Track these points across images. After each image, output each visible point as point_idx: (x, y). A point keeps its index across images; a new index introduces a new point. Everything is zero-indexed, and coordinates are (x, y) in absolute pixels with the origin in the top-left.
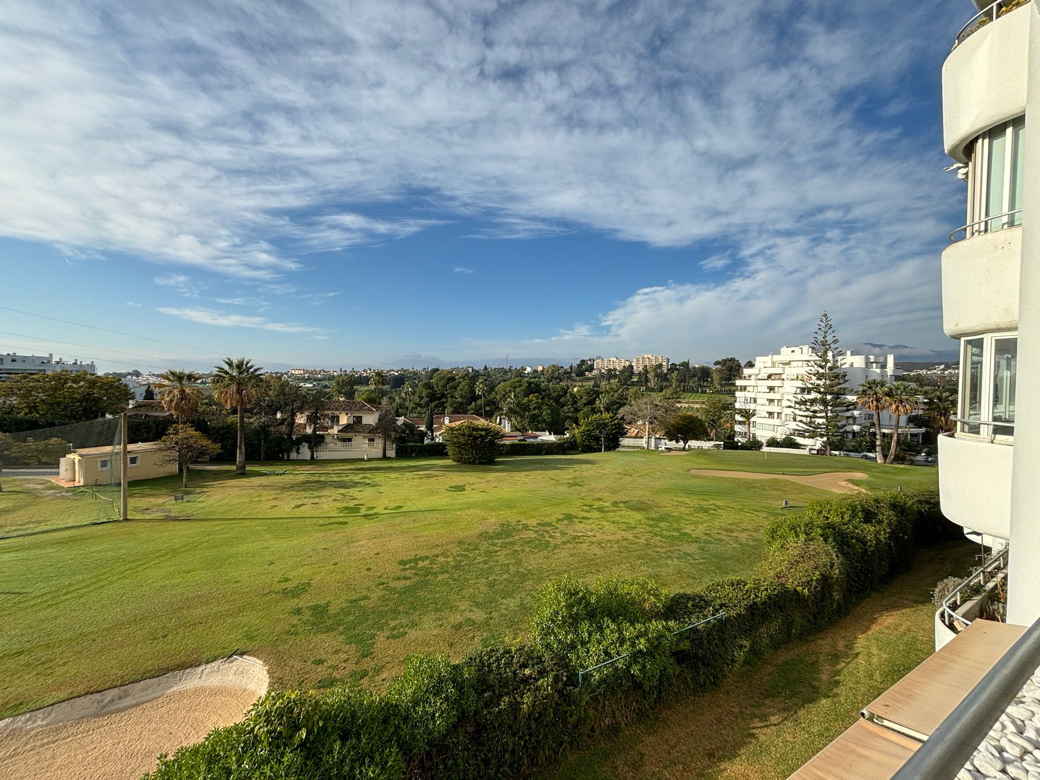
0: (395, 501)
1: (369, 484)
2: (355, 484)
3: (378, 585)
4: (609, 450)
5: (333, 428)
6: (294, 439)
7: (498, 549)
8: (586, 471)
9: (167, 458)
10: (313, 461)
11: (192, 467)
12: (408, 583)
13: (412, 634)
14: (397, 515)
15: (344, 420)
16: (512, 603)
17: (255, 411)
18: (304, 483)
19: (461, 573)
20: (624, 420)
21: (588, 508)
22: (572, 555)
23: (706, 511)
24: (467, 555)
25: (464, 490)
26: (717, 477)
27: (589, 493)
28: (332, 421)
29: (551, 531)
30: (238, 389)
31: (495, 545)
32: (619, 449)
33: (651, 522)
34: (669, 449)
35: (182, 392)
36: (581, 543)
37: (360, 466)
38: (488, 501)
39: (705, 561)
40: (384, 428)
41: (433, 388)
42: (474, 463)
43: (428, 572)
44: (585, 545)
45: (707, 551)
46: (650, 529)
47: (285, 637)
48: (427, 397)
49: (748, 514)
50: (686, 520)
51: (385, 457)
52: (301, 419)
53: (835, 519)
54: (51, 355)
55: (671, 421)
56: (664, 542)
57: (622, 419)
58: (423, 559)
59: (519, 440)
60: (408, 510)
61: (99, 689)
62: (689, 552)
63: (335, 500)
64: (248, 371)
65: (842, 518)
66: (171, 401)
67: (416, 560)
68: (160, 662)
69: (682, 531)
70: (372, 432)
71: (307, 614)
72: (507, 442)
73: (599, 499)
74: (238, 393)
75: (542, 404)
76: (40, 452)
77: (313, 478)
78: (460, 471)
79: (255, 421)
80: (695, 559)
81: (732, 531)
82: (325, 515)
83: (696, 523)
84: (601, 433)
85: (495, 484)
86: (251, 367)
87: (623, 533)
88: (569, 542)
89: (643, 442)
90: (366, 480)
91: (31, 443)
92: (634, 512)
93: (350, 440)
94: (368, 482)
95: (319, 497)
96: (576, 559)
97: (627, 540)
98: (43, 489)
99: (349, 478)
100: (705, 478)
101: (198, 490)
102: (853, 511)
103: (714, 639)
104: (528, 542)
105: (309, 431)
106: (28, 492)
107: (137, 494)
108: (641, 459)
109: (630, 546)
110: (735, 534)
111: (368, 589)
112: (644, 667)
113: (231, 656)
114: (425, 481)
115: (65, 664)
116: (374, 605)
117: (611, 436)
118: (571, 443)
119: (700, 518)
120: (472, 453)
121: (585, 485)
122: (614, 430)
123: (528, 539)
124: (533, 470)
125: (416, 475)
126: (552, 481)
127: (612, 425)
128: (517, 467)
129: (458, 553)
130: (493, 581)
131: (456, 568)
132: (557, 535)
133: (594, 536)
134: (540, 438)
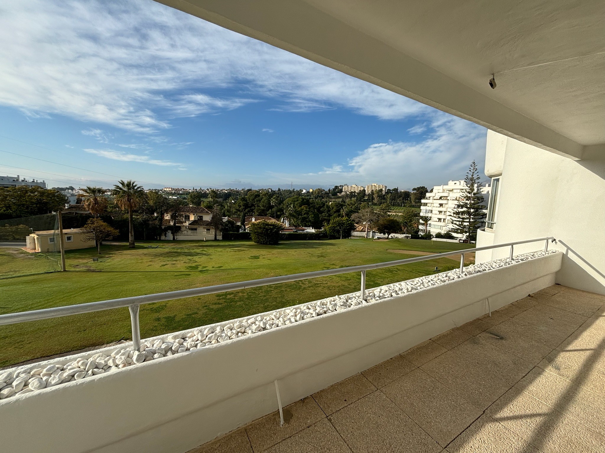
0: (219, 263)
1: (205, 254)
2: (197, 254)
3: (204, 307)
4: (345, 238)
5: (186, 222)
6: (163, 228)
7: (273, 289)
8: (329, 249)
9: (88, 238)
10: (174, 241)
11: (104, 243)
12: (220, 306)
14: (219, 271)
15: (192, 218)
17: (139, 212)
18: (168, 253)
20: (354, 221)
22: (312, 293)
23: (391, 271)
24: (255, 292)
25: (259, 258)
26: (402, 254)
27: (328, 261)
28: (185, 219)
30: (128, 199)
32: (352, 238)
34: (379, 238)
35: (95, 199)
36: (318, 287)
37: (201, 244)
38: (271, 264)
40: (215, 223)
41: (246, 201)
42: (266, 244)
43: (232, 300)
44: (320, 288)
47: (150, 332)
48: (243, 206)
49: (414, 274)
51: (216, 240)
52: (167, 217)
54: (18, 176)
55: (381, 222)
57: (353, 221)
58: (230, 294)
59: (293, 232)
60: (225, 268)
61: (48, 355)
63: (185, 262)
64: (133, 188)
66: (89, 205)
67: (226, 295)
68: (82, 343)
69: (375, 282)
70: (208, 225)
71: (163, 321)
72: (287, 233)
73: (333, 264)
74: (128, 201)
75: (309, 211)
76: (13, 232)
77: (173, 250)
78: (258, 248)
79: (139, 218)
82: (178, 271)
83: (385, 278)
84: (340, 228)
85: (276, 256)
86: (136, 186)
88: (312, 286)
89: (364, 234)
90: (204, 252)
91: (8, 227)
93: (196, 229)
94: (205, 253)
95: (176, 261)
96: (314, 295)
97: (344, 286)
98: (18, 254)
99: (194, 251)
100: (395, 254)
101: (107, 256)
105: (172, 223)
106: (9, 255)
107: (72, 257)
108: (362, 243)
111: (198, 309)
113: (120, 340)
114: (237, 253)
115: (30, 343)
116: (200, 317)
117: (346, 230)
118: (324, 234)
119: (387, 275)
120: (265, 238)
121: (327, 257)
122: (348, 227)
123: (290, 285)
124: (299, 248)
125: (232, 249)
126: (309, 254)
127: (347, 224)
128: (291, 246)
129: (250, 291)
130: (267, 306)
131: (247, 298)
132: (306, 282)
133: (327, 284)
134: (306, 230)
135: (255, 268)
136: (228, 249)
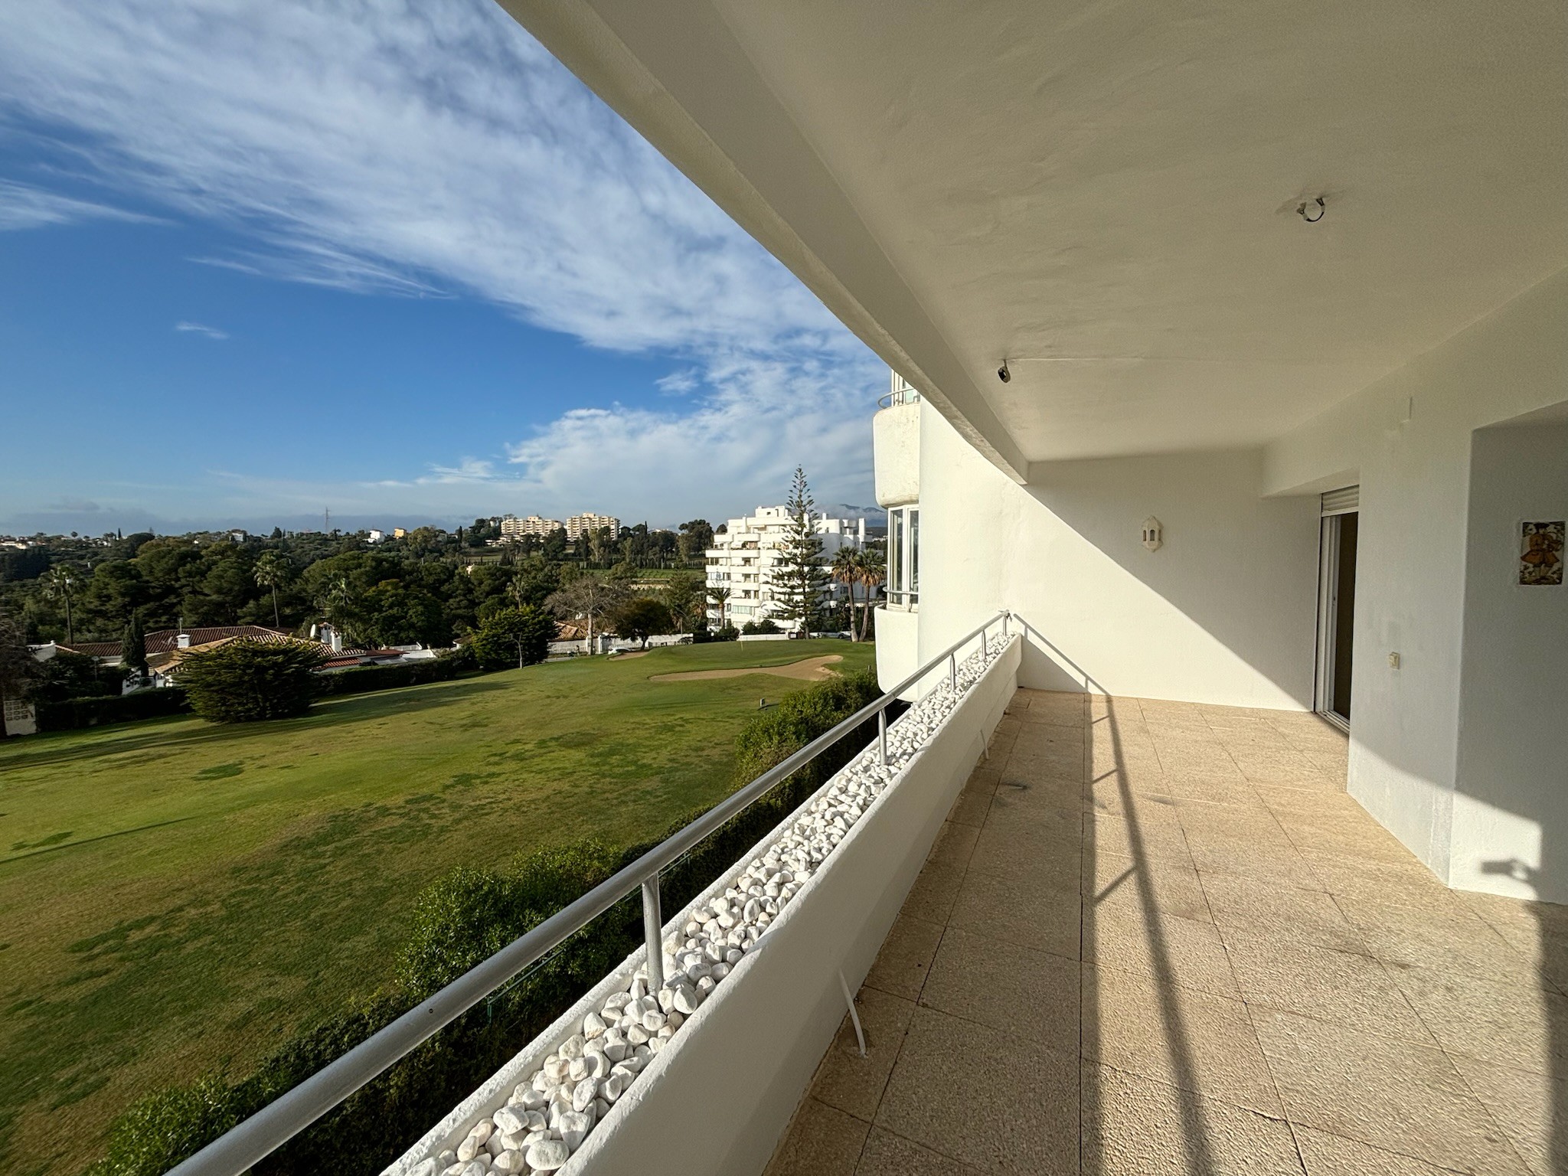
4: (532, 663)
7: (327, 861)
8: (490, 702)
12: (103, 981)
13: (125, 1076)
14: (55, 853)
16: (361, 944)
19: (243, 925)
20: (554, 614)
21: (497, 758)
22: (472, 837)
23: (670, 729)
24: (256, 889)
25: (240, 771)
26: (683, 682)
27: (499, 735)
29: (432, 809)
31: (322, 855)
32: (549, 660)
33: (597, 760)
34: (622, 652)
36: (486, 814)
38: (300, 782)
39: (670, 796)
41: (138, 576)
42: (261, 717)
43: (155, 946)
44: (493, 817)
45: (673, 781)
46: (594, 769)
48: (123, 595)
49: (722, 724)
50: (645, 747)
53: (808, 711)
55: (623, 609)
56: (616, 784)
57: (551, 612)
58: (140, 925)
59: (361, 665)
60: (88, 837)
62: (649, 789)
65: (815, 709)
67: (121, 932)
69: (639, 763)
72: (336, 671)
73: (517, 741)
75: (407, 596)
78: (226, 738)
80: (658, 797)
81: (703, 750)
83: (660, 747)
84: (516, 637)
85: (313, 750)
87: (555, 783)
88: (466, 818)
89: (585, 645)
92: (572, 751)
96: (479, 841)
97: (560, 792)
100: (670, 684)
102: (825, 700)
103: (678, 891)
104: (390, 835)
108: (582, 671)
109: (567, 800)
110: (705, 753)
112: (586, 958)
114: (132, 770)
117: (534, 641)
118: (465, 659)
119: (664, 740)
120: (256, 699)
121: (493, 723)
122: (538, 630)
123: (389, 831)
124: (390, 714)
125: (105, 761)
126: (431, 726)
127: (535, 624)
128: (363, 712)
129: (233, 891)
130: (318, 919)
131: (229, 919)
132: (444, 811)
133: (509, 799)
134: (405, 656)
135: (232, 810)
136: (81, 763)
